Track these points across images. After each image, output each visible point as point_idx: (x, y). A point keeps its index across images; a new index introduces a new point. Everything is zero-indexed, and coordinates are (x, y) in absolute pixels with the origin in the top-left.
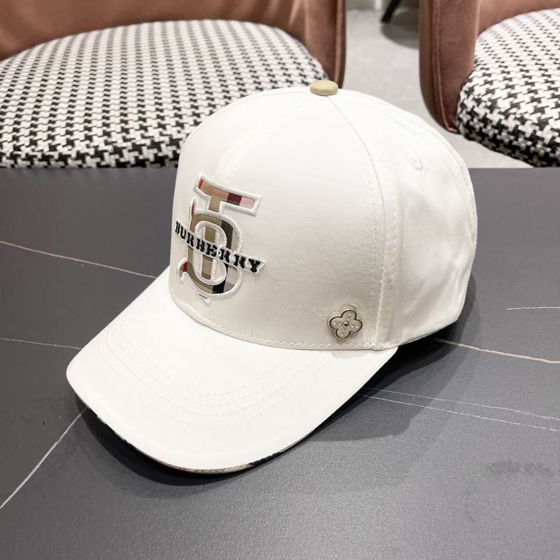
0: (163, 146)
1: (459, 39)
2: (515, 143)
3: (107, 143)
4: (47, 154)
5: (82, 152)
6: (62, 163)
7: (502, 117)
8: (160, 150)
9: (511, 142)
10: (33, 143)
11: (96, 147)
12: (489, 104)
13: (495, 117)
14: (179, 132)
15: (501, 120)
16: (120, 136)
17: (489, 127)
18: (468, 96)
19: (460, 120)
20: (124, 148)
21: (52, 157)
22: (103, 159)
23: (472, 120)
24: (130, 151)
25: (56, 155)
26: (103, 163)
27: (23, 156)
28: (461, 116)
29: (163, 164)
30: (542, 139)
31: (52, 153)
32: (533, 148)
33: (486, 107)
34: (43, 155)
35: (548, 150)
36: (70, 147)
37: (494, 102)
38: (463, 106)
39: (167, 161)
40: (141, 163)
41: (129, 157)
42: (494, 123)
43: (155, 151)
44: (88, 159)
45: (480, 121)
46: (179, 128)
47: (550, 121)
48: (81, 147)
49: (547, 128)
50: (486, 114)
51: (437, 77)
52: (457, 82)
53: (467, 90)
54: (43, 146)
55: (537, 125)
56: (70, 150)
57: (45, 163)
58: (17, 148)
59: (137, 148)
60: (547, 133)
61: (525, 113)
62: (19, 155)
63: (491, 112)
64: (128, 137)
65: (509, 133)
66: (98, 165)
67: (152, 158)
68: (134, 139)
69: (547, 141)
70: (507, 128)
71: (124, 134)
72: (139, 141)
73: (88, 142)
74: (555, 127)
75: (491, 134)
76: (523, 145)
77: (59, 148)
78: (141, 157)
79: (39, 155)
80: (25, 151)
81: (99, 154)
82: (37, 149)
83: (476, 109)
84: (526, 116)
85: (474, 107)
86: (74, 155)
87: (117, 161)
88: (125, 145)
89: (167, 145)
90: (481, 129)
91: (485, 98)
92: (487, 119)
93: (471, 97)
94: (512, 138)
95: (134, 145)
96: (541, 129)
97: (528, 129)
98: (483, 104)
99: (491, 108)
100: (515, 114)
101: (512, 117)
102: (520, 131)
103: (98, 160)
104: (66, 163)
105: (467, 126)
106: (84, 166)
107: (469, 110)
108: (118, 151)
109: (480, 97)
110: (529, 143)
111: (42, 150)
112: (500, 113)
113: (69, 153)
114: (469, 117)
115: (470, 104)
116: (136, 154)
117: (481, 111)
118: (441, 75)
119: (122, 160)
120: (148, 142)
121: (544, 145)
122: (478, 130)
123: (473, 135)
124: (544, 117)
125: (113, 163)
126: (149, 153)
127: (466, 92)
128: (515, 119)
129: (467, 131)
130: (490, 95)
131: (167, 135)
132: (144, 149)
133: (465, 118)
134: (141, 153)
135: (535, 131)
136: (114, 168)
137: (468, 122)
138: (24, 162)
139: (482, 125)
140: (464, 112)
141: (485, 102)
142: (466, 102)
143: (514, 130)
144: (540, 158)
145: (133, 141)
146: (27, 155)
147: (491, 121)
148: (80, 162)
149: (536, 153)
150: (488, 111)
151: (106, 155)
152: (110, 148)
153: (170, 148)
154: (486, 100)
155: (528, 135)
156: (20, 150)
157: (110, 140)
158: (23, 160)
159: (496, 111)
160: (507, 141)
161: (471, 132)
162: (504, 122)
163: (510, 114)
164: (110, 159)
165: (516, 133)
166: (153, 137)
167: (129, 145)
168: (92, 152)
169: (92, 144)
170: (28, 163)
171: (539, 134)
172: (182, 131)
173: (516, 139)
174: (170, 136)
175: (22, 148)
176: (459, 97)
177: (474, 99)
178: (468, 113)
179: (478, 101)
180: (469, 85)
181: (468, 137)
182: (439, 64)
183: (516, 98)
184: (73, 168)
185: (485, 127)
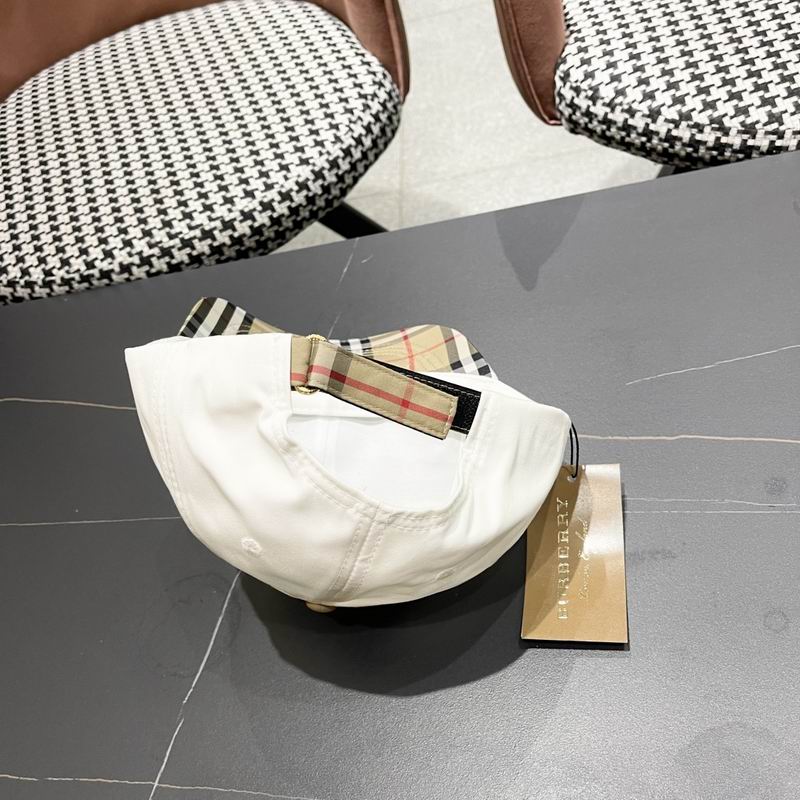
0: (216, 233)
1: (540, 17)
2: (627, 139)
3: (151, 246)
4: (86, 273)
5: (125, 263)
6: (106, 281)
7: (608, 110)
8: (214, 239)
9: (623, 138)
10: (65, 263)
11: (140, 253)
12: (590, 93)
13: (599, 110)
14: (230, 211)
15: (606, 114)
16: (163, 232)
17: (595, 123)
18: (565, 84)
19: (562, 113)
20: (173, 247)
21: (93, 276)
22: (151, 266)
23: (574, 113)
24: (180, 249)
25: (95, 272)
26: (153, 271)
27: (59, 281)
28: (561, 108)
29: (222, 254)
30: (657, 133)
31: (91, 272)
32: (648, 145)
33: (587, 97)
34: (81, 276)
35: (666, 145)
36: (109, 260)
37: (595, 89)
38: (561, 95)
39: (225, 249)
40: (196, 260)
41: (181, 256)
42: (600, 118)
43: (209, 241)
44: (134, 269)
45: (583, 114)
46: (229, 206)
47: (662, 109)
48: (122, 256)
49: (661, 119)
50: (589, 107)
51: (523, 68)
52: (549, 67)
53: (562, 75)
54: (78, 264)
55: (648, 116)
56: (111, 264)
57: (86, 285)
58: (48, 273)
59: (187, 243)
60: (662, 125)
61: (633, 102)
62: (53, 282)
63: (594, 104)
64: (173, 232)
65: (619, 129)
66: (148, 273)
67: (207, 250)
68: (181, 233)
69: (663, 135)
70: (615, 123)
71: (167, 229)
72: (188, 234)
73: (128, 249)
74: (669, 117)
75: (599, 129)
76: (637, 142)
77: (97, 263)
78: (195, 253)
79: (77, 277)
80: (59, 274)
81: (146, 261)
82: (72, 270)
83: (576, 101)
84: (635, 106)
85: (573, 98)
86: (117, 269)
87: (168, 264)
88: (172, 243)
89: (221, 231)
90: (586, 124)
91: (584, 86)
92: (591, 113)
93: (568, 84)
94: (623, 134)
95: (182, 240)
96: (654, 121)
97: (639, 122)
98: (583, 94)
99: (594, 99)
100: (621, 104)
101: (618, 109)
102: (630, 126)
103: (146, 268)
104: (111, 280)
105: (570, 120)
106: (132, 278)
107: (568, 102)
108: (166, 252)
109: (578, 84)
110: (644, 139)
111: (78, 270)
112: (604, 104)
113: (111, 267)
114: (570, 110)
115: (568, 94)
116: (188, 250)
117: (583, 102)
118: (527, 64)
119: (174, 262)
120: (197, 233)
121: (660, 140)
122: (583, 125)
123: (579, 130)
124: (655, 105)
125: (165, 268)
126: (203, 246)
127: (562, 79)
128: (623, 111)
129: (572, 126)
130: (589, 80)
131: (217, 219)
132: (196, 242)
133: (567, 112)
134: (193, 248)
135: (647, 125)
136: (166, 273)
137: (570, 116)
138: (62, 288)
139: (586, 120)
140: (563, 104)
141: (585, 91)
142: (563, 91)
143: (624, 125)
144: (659, 154)
145: (180, 236)
146: (62, 279)
147: (596, 116)
148: (126, 275)
149: (653, 149)
150: (590, 103)
151: (154, 260)
152: (156, 251)
153: (224, 233)
154: (587, 88)
155: (640, 130)
156: (52, 275)
157: (153, 241)
158: (60, 285)
159: (600, 102)
160: (618, 137)
161: (576, 127)
162: (610, 116)
163: (616, 105)
164: (160, 264)
165: (627, 128)
166: (202, 225)
167: (177, 242)
168: (136, 260)
169: (134, 252)
170: (67, 288)
171: (652, 127)
172: (234, 208)
173: (628, 135)
174: (222, 219)
175: (54, 271)
176: (554, 83)
177: (571, 88)
178: (568, 106)
179: (577, 90)
180: (563, 67)
181: (573, 131)
182: (521, 53)
183: (620, 81)
184: (120, 283)
185: (591, 122)
